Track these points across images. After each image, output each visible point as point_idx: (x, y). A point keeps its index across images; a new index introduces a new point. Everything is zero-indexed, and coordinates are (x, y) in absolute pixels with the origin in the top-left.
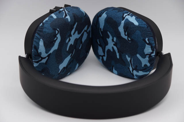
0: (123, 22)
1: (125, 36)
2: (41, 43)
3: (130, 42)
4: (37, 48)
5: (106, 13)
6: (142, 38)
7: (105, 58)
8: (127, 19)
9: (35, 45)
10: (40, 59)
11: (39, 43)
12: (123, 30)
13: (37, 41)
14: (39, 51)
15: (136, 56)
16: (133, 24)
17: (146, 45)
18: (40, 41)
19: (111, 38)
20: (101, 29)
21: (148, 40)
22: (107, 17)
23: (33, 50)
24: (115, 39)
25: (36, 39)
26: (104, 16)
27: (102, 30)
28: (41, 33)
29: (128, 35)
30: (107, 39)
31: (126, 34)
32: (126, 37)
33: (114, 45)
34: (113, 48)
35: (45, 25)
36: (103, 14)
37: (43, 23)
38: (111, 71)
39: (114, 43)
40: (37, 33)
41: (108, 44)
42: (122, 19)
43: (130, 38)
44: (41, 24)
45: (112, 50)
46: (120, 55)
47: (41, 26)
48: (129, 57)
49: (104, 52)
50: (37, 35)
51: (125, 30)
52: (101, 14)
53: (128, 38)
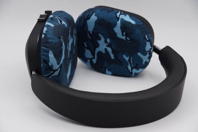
0: (119, 22)
1: (122, 36)
2: (51, 55)
3: (129, 42)
4: (47, 61)
5: (95, 15)
6: (142, 36)
7: (95, 61)
8: (122, 19)
9: (45, 58)
10: (52, 72)
11: (49, 56)
12: (120, 30)
13: (45, 54)
14: (50, 65)
15: (137, 55)
16: (130, 23)
17: (146, 43)
18: (48, 53)
19: (103, 39)
20: (89, 32)
21: (148, 37)
22: (97, 19)
23: (42, 65)
24: (108, 40)
25: (43, 52)
26: (94, 18)
27: (91, 33)
28: (48, 45)
29: (127, 35)
30: (98, 41)
31: (124, 34)
32: (124, 38)
33: (107, 46)
34: (106, 50)
35: (48, 36)
36: (92, 17)
37: (44, 34)
38: (104, 72)
39: (107, 44)
40: (42, 45)
41: (100, 46)
42: (117, 20)
43: (129, 38)
44: (43, 36)
45: (104, 52)
46: (115, 56)
47: (44, 37)
48: (127, 56)
49: (93, 54)
50: (43, 48)
51: (123, 30)
52: (89, 16)
53: (126, 38)
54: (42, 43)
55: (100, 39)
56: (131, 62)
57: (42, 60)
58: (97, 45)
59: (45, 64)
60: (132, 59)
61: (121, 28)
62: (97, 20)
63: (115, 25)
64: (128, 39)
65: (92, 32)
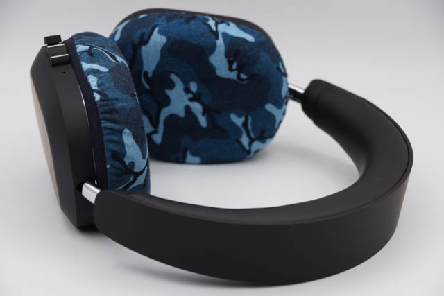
0: (220, 42)
1: (229, 72)
2: (128, 139)
3: (245, 83)
4: (119, 156)
5: (160, 32)
7: (158, 138)
8: (225, 34)
9: (115, 149)
10: (132, 179)
11: (123, 141)
13: (115, 138)
14: (127, 162)
15: (264, 109)
16: (245, 41)
17: (283, 79)
18: (122, 136)
19: (179, 85)
20: (146, 73)
21: (282, 66)
22: (167, 40)
24: (194, 87)
25: (108, 134)
26: (158, 39)
27: (150, 75)
28: (116, 117)
29: (240, 69)
30: (168, 92)
31: (234, 66)
32: (233, 76)
33: (191, 100)
34: (188, 109)
35: (110, 95)
36: (153, 37)
37: (99, 92)
38: (180, 160)
39: (190, 96)
40: (102, 119)
41: (172, 103)
42: (213, 37)
43: (245, 74)
44: (97, 97)
45: (182, 114)
46: (211, 120)
47: (101, 100)
48: (240, 116)
49: (155, 124)
50: (108, 125)
51: (232, 59)
52: (145, 38)
53: (238, 76)
54: (102, 113)
55: (172, 85)
56: (250, 127)
57: (108, 154)
58: (167, 101)
59: (117, 164)
60: (253, 119)
61: (227, 55)
62: (166, 43)
63: (213, 48)
64: (243, 76)
65: (154, 73)
